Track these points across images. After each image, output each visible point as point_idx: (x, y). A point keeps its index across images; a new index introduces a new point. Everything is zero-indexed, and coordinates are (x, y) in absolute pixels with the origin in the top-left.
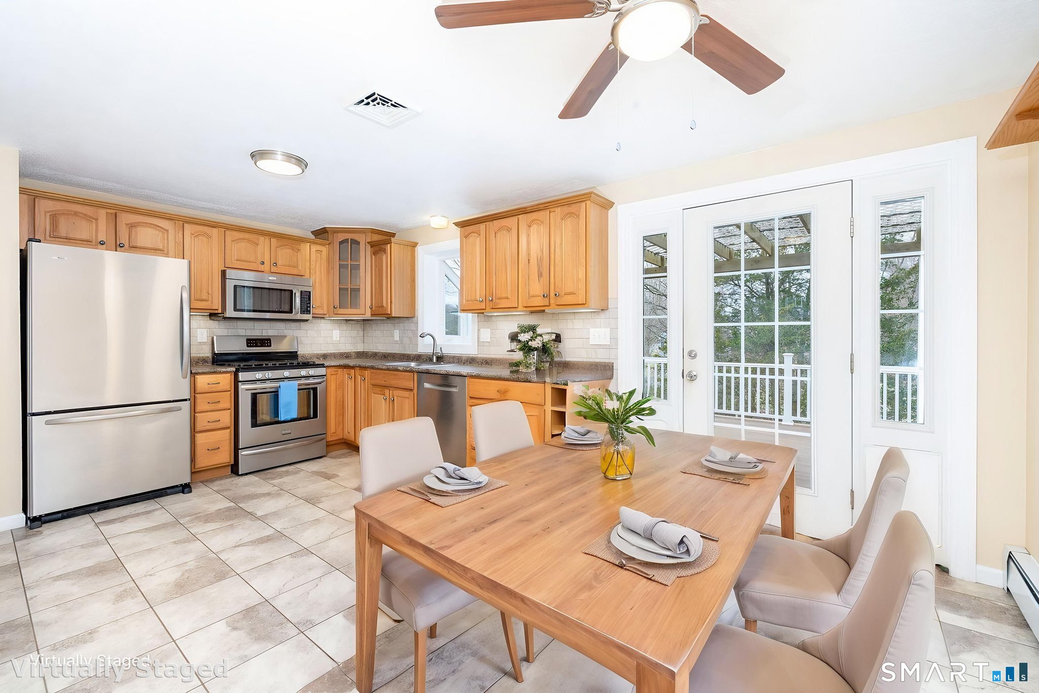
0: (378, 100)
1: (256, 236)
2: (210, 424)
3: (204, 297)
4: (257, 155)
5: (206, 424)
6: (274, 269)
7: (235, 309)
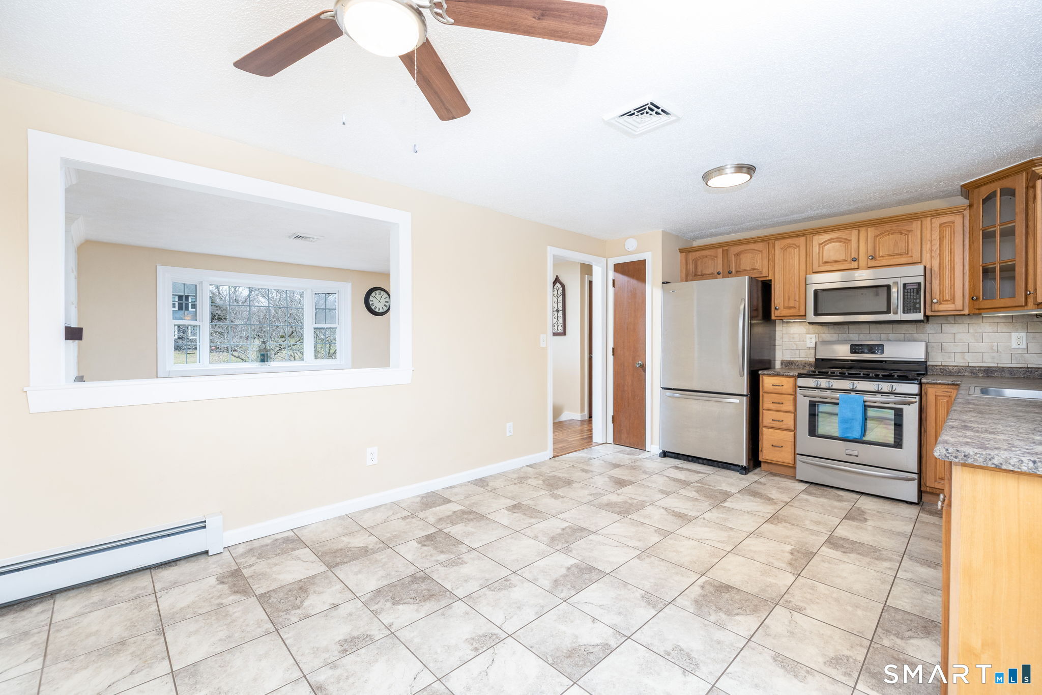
1: (847, 232)
2: (774, 422)
3: (791, 305)
4: (706, 177)
5: (771, 421)
6: (872, 263)
7: (816, 314)
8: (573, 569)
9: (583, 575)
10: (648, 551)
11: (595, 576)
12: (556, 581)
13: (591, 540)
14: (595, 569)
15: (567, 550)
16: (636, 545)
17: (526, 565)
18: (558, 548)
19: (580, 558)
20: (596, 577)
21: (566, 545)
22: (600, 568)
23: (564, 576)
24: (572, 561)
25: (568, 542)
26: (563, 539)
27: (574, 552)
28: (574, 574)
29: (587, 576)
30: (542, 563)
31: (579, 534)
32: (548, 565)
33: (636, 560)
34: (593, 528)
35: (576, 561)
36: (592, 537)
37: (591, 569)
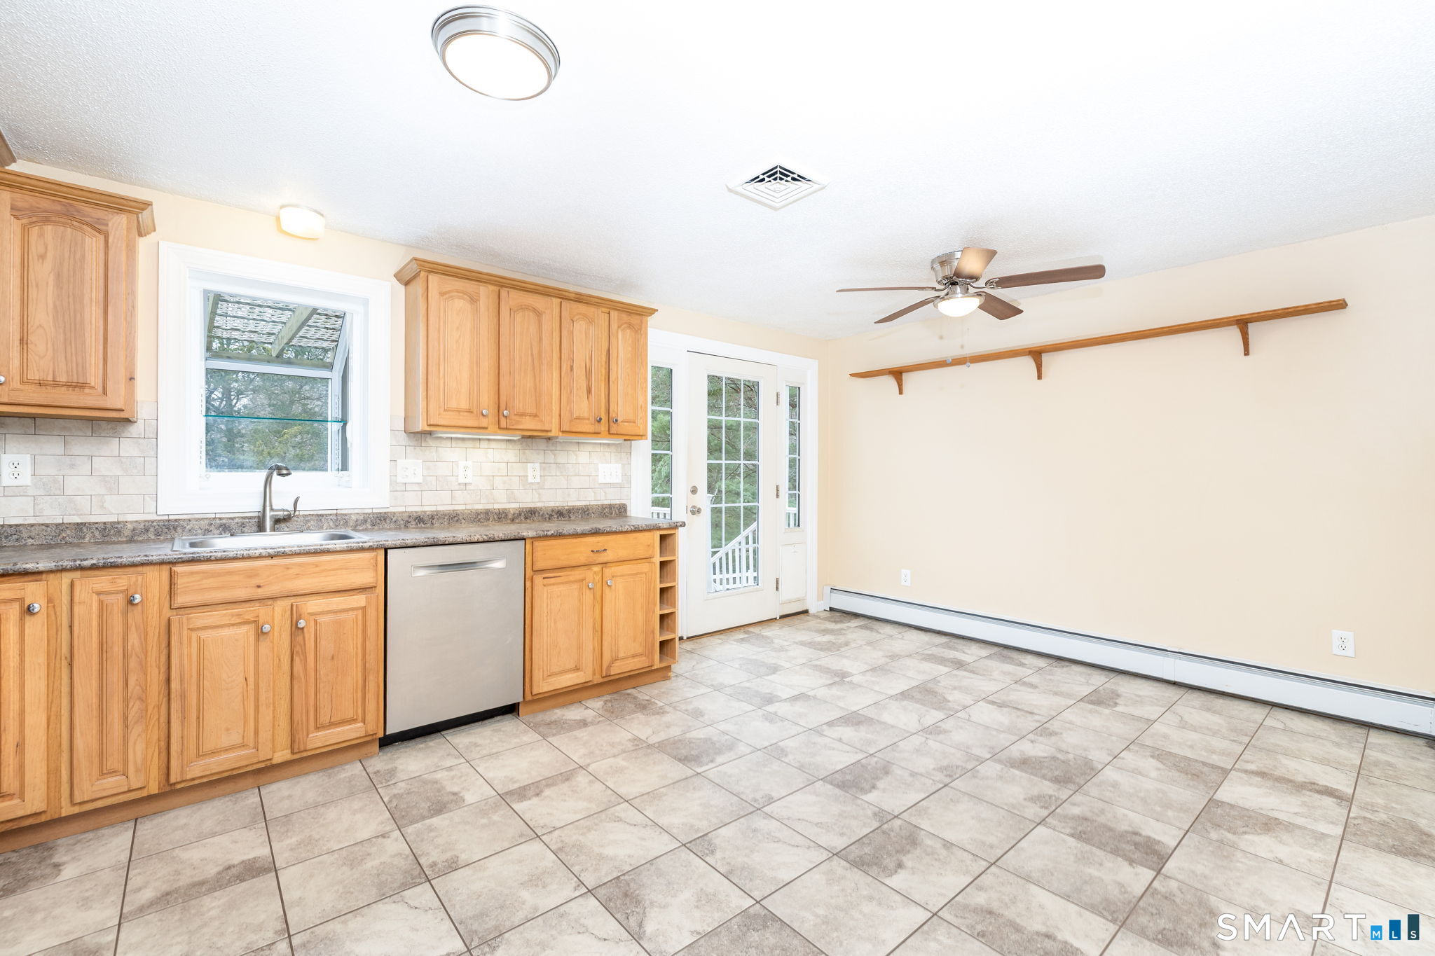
0: (778, 175)
8: (867, 787)
9: (852, 778)
10: (752, 809)
11: (838, 777)
12: (887, 773)
13: (842, 834)
14: (838, 786)
15: (883, 817)
16: (766, 821)
17: (936, 795)
18: (897, 823)
19: (859, 802)
20: (836, 776)
21: (886, 826)
22: (830, 787)
23: (877, 778)
24: (871, 797)
25: (884, 832)
26: (894, 839)
27: (869, 813)
28: (866, 780)
29: (848, 777)
30: (914, 797)
31: (867, 850)
32: (904, 793)
33: (775, 795)
34: (838, 866)
35: (864, 797)
36: (839, 843)
37: (843, 786)
